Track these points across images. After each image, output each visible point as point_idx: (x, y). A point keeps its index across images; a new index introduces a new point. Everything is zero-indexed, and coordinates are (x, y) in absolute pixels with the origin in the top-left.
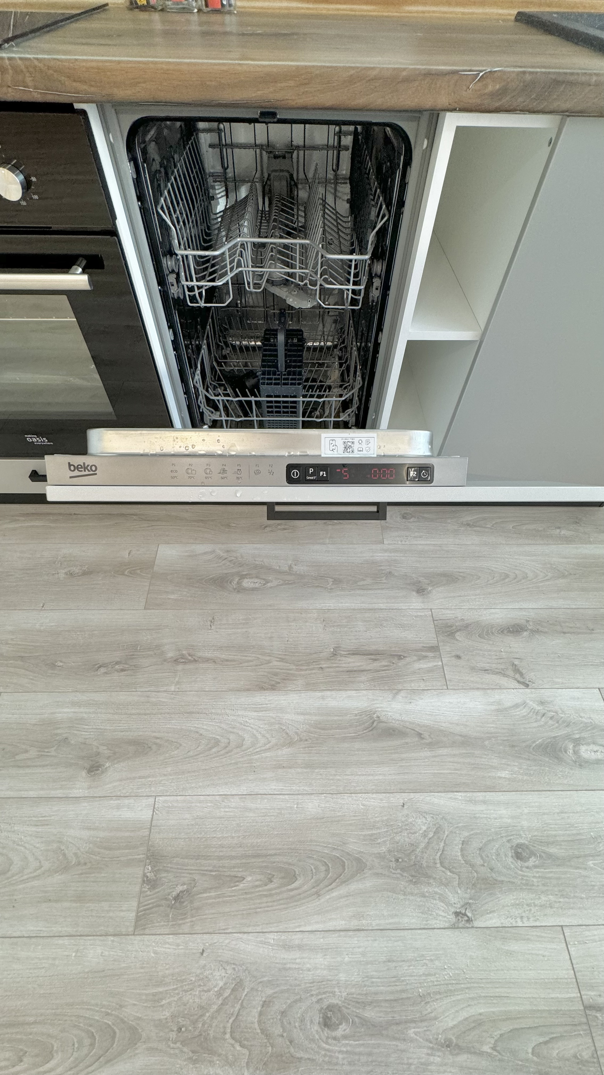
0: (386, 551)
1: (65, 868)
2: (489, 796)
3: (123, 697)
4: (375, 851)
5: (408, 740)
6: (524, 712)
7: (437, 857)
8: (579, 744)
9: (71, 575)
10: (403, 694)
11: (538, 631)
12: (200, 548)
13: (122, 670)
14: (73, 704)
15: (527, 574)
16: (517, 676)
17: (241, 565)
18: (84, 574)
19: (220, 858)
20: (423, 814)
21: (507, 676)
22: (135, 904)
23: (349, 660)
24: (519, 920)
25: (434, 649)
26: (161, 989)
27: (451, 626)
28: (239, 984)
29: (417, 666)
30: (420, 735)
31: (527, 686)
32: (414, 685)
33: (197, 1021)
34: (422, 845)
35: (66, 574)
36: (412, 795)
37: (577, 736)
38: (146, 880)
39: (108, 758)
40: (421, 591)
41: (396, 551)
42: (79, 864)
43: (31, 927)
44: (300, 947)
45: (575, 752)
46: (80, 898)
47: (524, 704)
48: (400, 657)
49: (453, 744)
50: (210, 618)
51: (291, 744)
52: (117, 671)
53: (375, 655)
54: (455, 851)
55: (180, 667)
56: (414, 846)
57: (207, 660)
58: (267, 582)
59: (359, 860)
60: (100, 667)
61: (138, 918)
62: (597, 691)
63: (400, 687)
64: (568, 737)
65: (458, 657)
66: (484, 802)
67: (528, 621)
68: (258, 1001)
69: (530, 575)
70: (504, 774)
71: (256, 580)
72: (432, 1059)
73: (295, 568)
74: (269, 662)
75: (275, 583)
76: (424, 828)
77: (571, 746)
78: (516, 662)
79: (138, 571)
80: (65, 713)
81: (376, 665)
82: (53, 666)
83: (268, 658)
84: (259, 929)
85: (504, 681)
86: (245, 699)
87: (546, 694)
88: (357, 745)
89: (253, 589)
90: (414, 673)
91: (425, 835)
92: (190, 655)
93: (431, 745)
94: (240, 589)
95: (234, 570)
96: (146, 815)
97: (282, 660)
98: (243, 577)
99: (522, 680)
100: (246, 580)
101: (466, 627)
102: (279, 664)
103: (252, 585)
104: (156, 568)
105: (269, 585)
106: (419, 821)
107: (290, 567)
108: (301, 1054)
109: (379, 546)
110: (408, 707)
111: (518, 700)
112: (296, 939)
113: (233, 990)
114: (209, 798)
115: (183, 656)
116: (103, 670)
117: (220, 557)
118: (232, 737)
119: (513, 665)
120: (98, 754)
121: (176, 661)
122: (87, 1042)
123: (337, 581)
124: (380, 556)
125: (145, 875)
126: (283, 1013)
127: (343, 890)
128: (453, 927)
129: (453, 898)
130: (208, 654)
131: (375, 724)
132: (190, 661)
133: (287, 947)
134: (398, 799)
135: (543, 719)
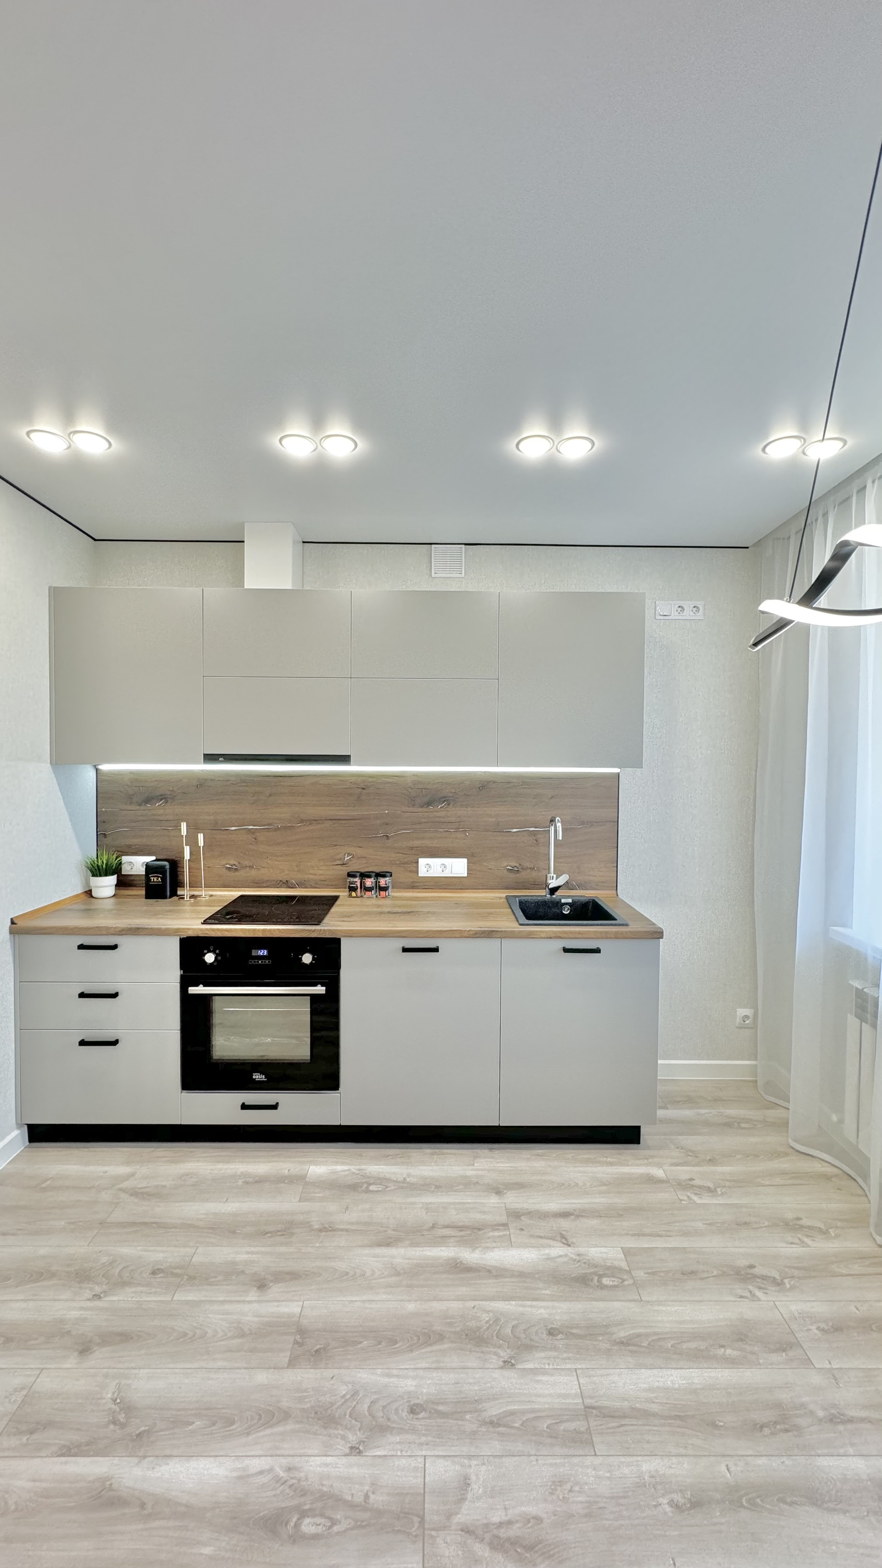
0: (475, 1170)
1: (242, 1335)
2: (534, 1303)
3: (283, 1249)
4: (453, 1330)
5: (481, 1274)
6: (566, 1259)
7: (495, 1334)
8: (602, 1277)
9: (247, 1183)
10: (480, 1249)
11: (582, 1216)
12: (339, 1168)
13: (282, 1235)
14: (249, 1253)
15: (578, 1183)
16: (564, 1240)
17: (369, 1177)
18: (256, 1182)
19: (345, 1332)
20: (488, 1312)
21: (557, 1240)
22: (288, 1354)
23: (443, 1231)
24: (547, 1365)
25: (505, 1225)
26: (305, 1394)
27: (519, 1212)
28: (356, 1393)
29: (491, 1234)
30: (489, 1271)
31: (570, 1246)
32: (488, 1245)
33: (327, 1409)
34: (485, 1328)
35: (243, 1182)
36: (480, 1302)
37: (601, 1273)
38: (296, 1342)
39: (272, 1281)
40: (499, 1192)
41: (481, 1170)
42: (251, 1334)
43: (220, 1364)
44: (397, 1376)
45: (598, 1281)
46: (253, 1350)
47: (566, 1255)
48: (479, 1229)
49: (512, 1276)
50: (345, 1207)
51: (398, 1274)
52: (278, 1235)
53: (461, 1228)
54: (508, 1331)
55: (323, 1233)
56: (479, 1328)
57: (342, 1230)
58: (387, 1187)
59: (440, 1335)
60: (266, 1233)
61: (290, 1361)
62: (620, 1249)
63: (477, 1245)
64: (595, 1273)
65: (522, 1230)
66: (531, 1306)
67: (575, 1210)
68: (368, 1401)
69: (580, 1184)
70: (547, 1292)
71: (379, 1186)
72: (480, 1429)
73: (408, 1180)
74: (385, 1231)
75: (393, 1188)
76: (487, 1319)
77: (596, 1278)
78: (563, 1233)
79: (295, 1181)
80: (243, 1257)
81: (462, 1233)
82: (234, 1232)
83: (385, 1229)
84: (371, 1367)
85: (551, 1242)
86: (366, 1251)
87: (582, 1250)
88: (444, 1276)
89: (377, 1191)
90: (489, 1238)
91: (487, 1322)
92: (330, 1227)
93: (497, 1277)
94: (367, 1191)
95: (364, 1181)
96: (297, 1310)
97: (394, 1230)
98: (370, 1184)
99: (566, 1242)
100: (372, 1186)
101: (529, 1214)
102: (392, 1232)
103: (376, 1189)
104: (307, 1179)
105: (388, 1189)
106: (484, 1315)
107: (405, 1179)
108: (394, 1425)
109: (471, 1167)
110: (484, 1256)
111: (561, 1253)
112: (395, 1372)
113: (352, 1396)
114: (340, 1302)
115: (325, 1228)
116: (269, 1235)
117: (353, 1173)
118: (357, 1271)
119: (561, 1234)
120: (265, 1279)
121: (320, 1230)
122: (257, 1417)
123: (438, 1187)
124: (470, 1173)
125: (295, 1340)
126: (384, 1407)
127: (429, 1349)
128: (502, 1368)
129: (502, 1353)
130: (342, 1227)
131: (458, 1265)
132: (330, 1231)
133: (388, 1376)
134: (472, 1304)
135: (579, 1263)
